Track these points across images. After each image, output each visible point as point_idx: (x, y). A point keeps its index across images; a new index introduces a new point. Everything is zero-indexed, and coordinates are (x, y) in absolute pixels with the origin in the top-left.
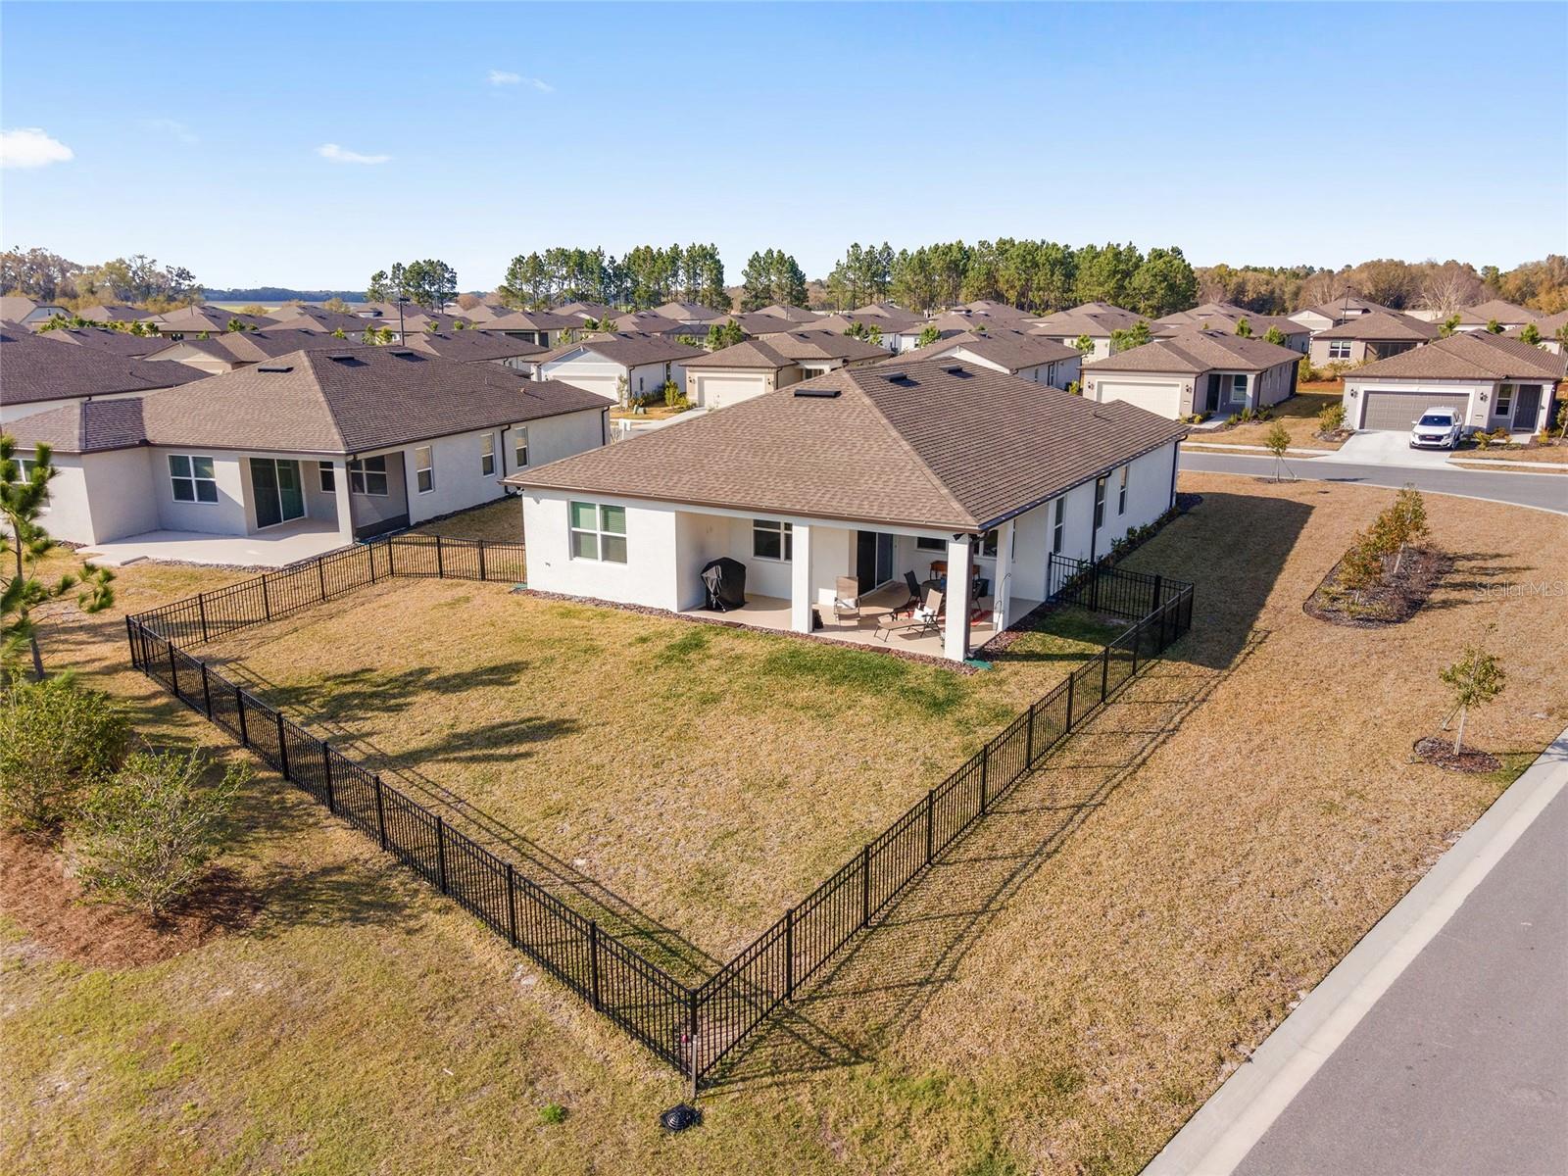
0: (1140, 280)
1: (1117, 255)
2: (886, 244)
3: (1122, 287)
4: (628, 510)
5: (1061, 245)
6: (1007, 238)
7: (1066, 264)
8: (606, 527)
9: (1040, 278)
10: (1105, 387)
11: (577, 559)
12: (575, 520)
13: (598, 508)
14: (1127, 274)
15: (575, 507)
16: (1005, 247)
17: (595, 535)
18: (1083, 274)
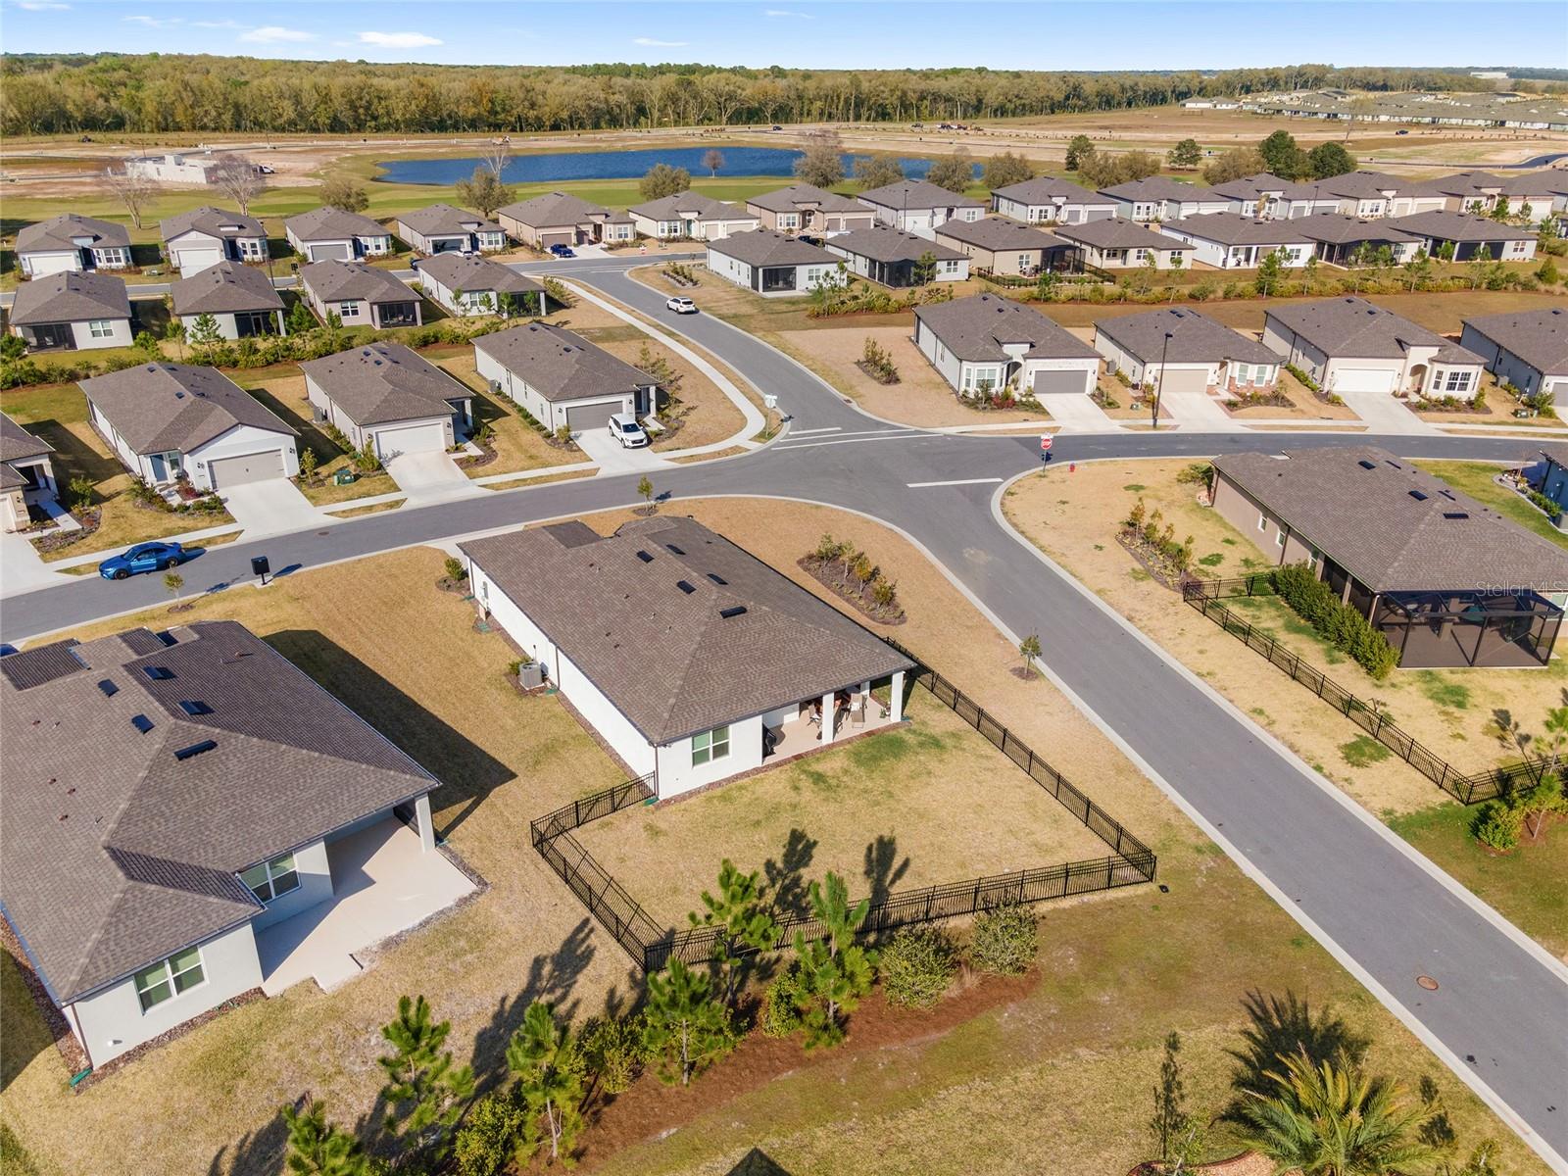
8: (714, 741)
10: (381, 434)
11: (696, 767)
13: (711, 732)
17: (709, 748)
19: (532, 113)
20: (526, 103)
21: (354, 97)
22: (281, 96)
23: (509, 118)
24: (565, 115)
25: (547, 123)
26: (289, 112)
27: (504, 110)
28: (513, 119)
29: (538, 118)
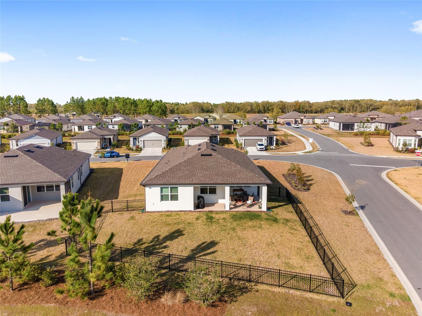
0: (154, 108)
1: (148, 101)
2: (81, 97)
3: (150, 110)
4: (179, 188)
5: (132, 99)
6: (117, 96)
7: (134, 103)
8: (171, 193)
9: (128, 107)
10: (189, 140)
11: (162, 202)
12: (162, 191)
13: (170, 188)
14: (151, 107)
15: (162, 188)
16: (117, 99)
17: (169, 195)
18: (140, 106)
19: (310, 109)
20: (309, 106)
21: (265, 105)
22: (248, 105)
23: (303, 110)
24: (319, 110)
25: (314, 112)
26: (249, 108)
27: (302, 108)
28: (304, 111)
29: (311, 110)
